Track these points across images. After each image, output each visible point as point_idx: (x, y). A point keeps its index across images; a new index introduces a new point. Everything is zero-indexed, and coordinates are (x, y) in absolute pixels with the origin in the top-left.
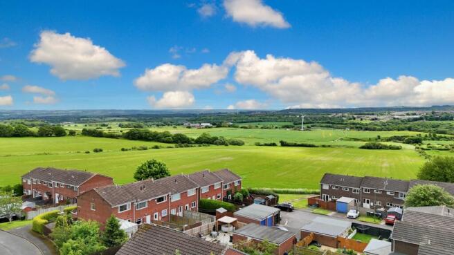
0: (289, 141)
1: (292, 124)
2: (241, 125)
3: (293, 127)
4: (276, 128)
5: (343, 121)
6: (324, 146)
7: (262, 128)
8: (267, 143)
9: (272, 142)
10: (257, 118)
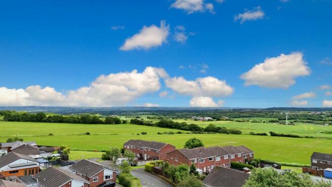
0: (277, 132)
1: (277, 119)
2: (236, 119)
3: (278, 122)
4: (264, 122)
5: (322, 118)
6: (307, 137)
7: (252, 122)
8: (259, 133)
9: (263, 132)
10: (247, 115)
